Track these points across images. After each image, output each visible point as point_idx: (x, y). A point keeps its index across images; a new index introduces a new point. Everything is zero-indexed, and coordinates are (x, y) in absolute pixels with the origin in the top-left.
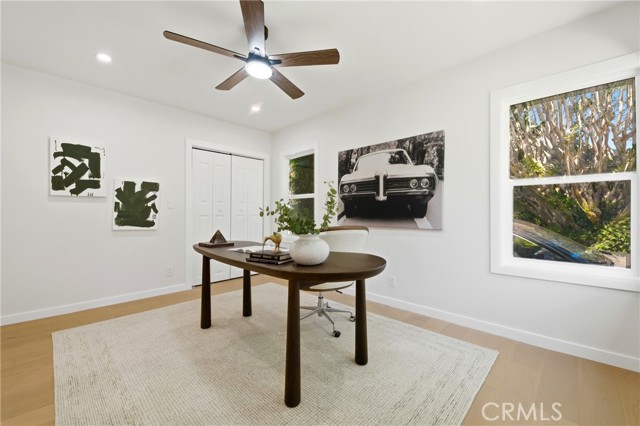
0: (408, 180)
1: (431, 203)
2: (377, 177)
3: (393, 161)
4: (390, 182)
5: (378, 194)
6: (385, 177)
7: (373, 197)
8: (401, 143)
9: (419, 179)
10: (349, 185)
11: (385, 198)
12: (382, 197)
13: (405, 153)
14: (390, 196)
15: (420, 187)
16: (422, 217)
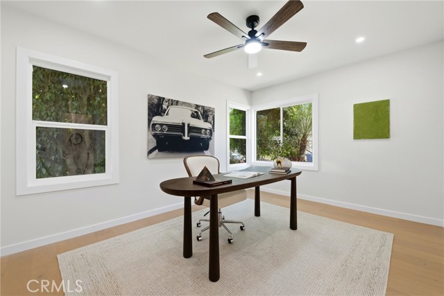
0: (201, 129)
1: (211, 143)
2: (184, 124)
3: (193, 116)
4: (191, 129)
5: (184, 135)
6: (188, 125)
7: (181, 137)
8: (197, 106)
9: (206, 129)
10: (161, 125)
11: (189, 138)
12: (186, 138)
13: (199, 113)
14: (191, 137)
15: (206, 134)
16: (207, 150)
